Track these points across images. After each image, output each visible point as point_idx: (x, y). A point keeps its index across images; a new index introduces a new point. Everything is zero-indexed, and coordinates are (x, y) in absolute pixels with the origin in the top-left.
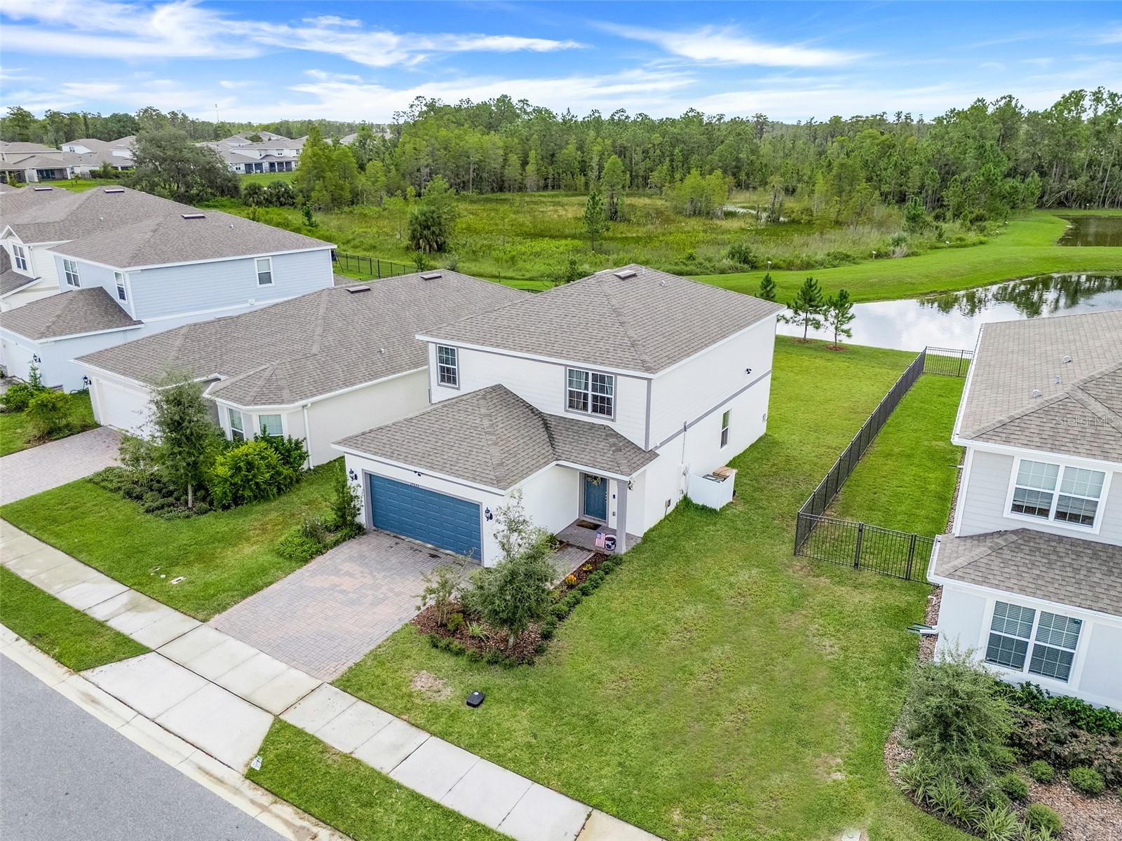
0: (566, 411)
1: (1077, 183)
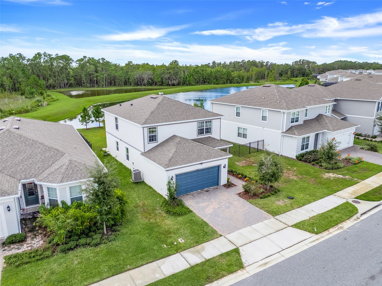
0: (197, 136)
1: (51, 81)
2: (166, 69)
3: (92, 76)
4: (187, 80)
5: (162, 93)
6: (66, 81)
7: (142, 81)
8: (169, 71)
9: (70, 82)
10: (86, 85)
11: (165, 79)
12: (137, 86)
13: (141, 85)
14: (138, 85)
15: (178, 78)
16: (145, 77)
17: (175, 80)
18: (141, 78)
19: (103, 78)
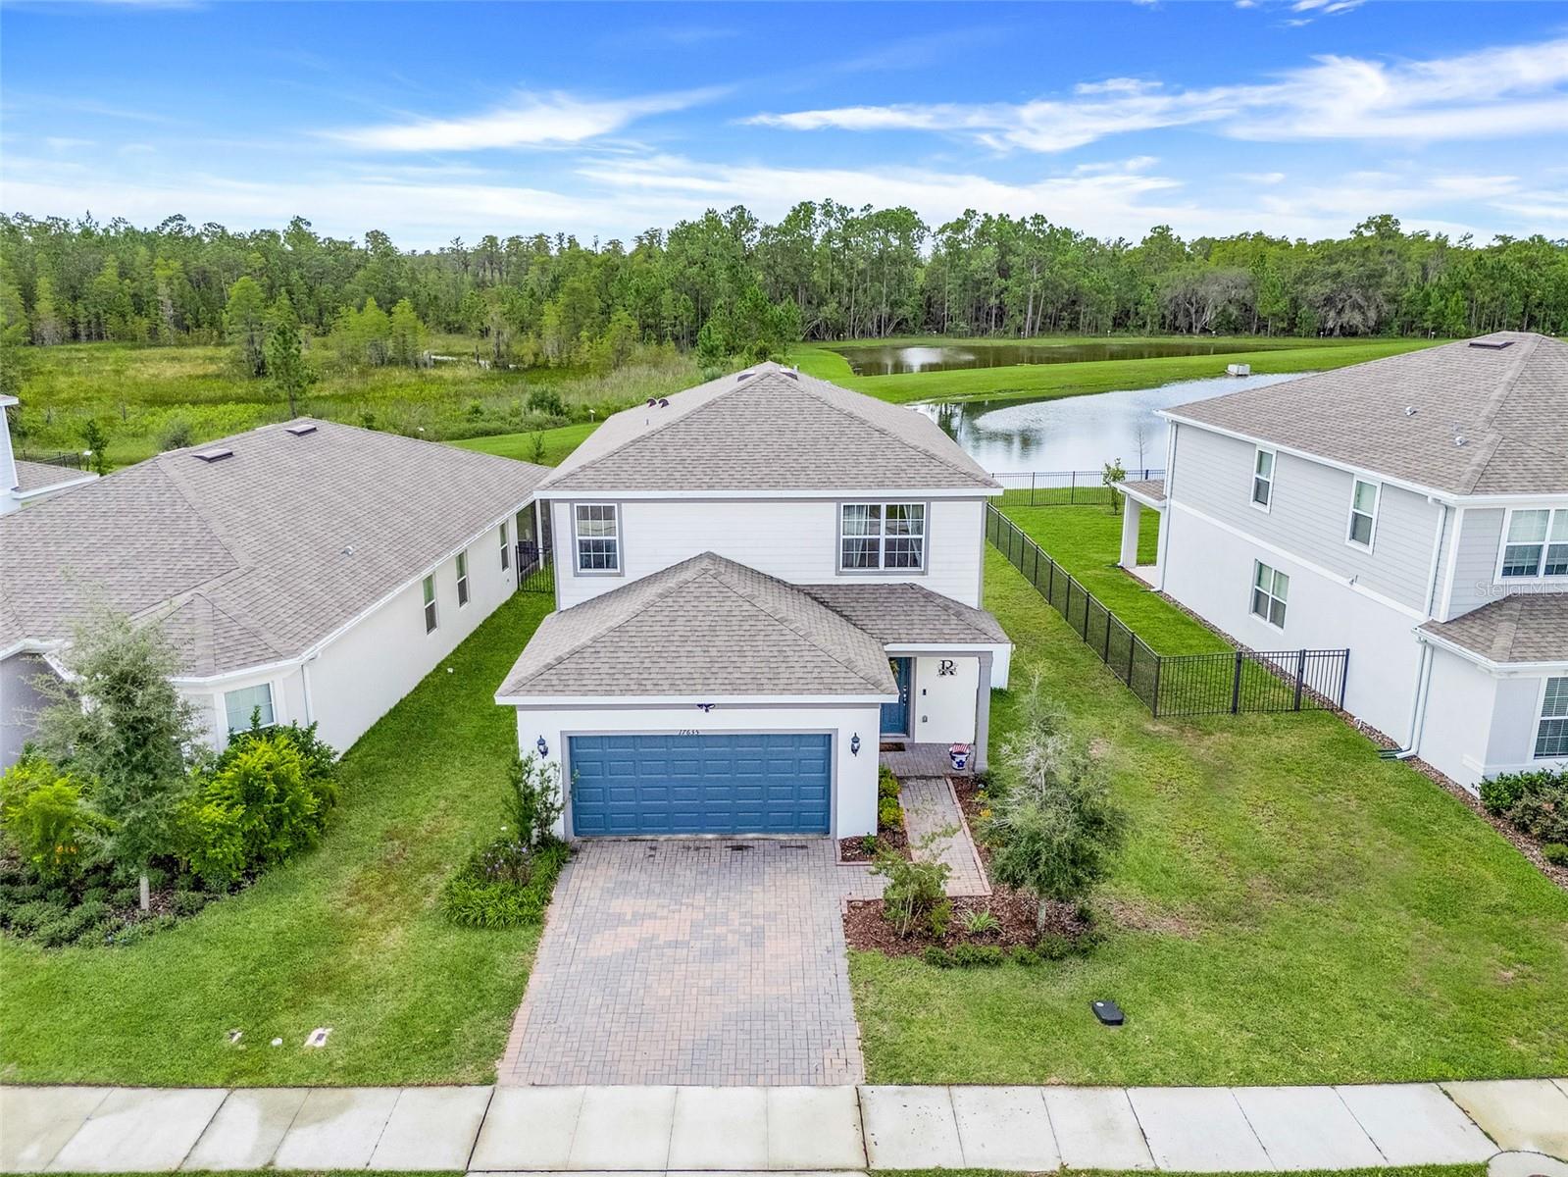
0: (839, 574)
1: (829, 311)
2: (1323, 258)
3: (984, 288)
4: (1432, 309)
5: (1246, 368)
6: (885, 310)
7: (1196, 312)
8: (1333, 268)
9: (901, 311)
10: (957, 326)
11: (1311, 306)
12: (1172, 334)
13: (1189, 330)
14: (1176, 329)
15: (1380, 299)
16: (1213, 293)
17: (1360, 307)
18: (1193, 300)
19: (1024, 299)
